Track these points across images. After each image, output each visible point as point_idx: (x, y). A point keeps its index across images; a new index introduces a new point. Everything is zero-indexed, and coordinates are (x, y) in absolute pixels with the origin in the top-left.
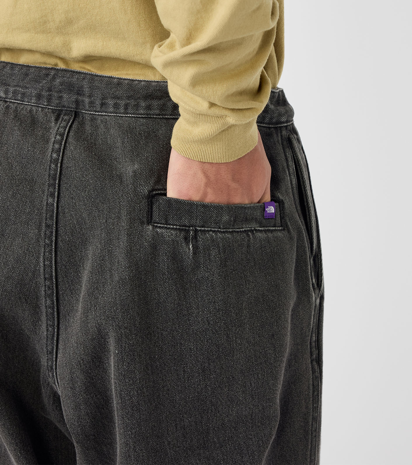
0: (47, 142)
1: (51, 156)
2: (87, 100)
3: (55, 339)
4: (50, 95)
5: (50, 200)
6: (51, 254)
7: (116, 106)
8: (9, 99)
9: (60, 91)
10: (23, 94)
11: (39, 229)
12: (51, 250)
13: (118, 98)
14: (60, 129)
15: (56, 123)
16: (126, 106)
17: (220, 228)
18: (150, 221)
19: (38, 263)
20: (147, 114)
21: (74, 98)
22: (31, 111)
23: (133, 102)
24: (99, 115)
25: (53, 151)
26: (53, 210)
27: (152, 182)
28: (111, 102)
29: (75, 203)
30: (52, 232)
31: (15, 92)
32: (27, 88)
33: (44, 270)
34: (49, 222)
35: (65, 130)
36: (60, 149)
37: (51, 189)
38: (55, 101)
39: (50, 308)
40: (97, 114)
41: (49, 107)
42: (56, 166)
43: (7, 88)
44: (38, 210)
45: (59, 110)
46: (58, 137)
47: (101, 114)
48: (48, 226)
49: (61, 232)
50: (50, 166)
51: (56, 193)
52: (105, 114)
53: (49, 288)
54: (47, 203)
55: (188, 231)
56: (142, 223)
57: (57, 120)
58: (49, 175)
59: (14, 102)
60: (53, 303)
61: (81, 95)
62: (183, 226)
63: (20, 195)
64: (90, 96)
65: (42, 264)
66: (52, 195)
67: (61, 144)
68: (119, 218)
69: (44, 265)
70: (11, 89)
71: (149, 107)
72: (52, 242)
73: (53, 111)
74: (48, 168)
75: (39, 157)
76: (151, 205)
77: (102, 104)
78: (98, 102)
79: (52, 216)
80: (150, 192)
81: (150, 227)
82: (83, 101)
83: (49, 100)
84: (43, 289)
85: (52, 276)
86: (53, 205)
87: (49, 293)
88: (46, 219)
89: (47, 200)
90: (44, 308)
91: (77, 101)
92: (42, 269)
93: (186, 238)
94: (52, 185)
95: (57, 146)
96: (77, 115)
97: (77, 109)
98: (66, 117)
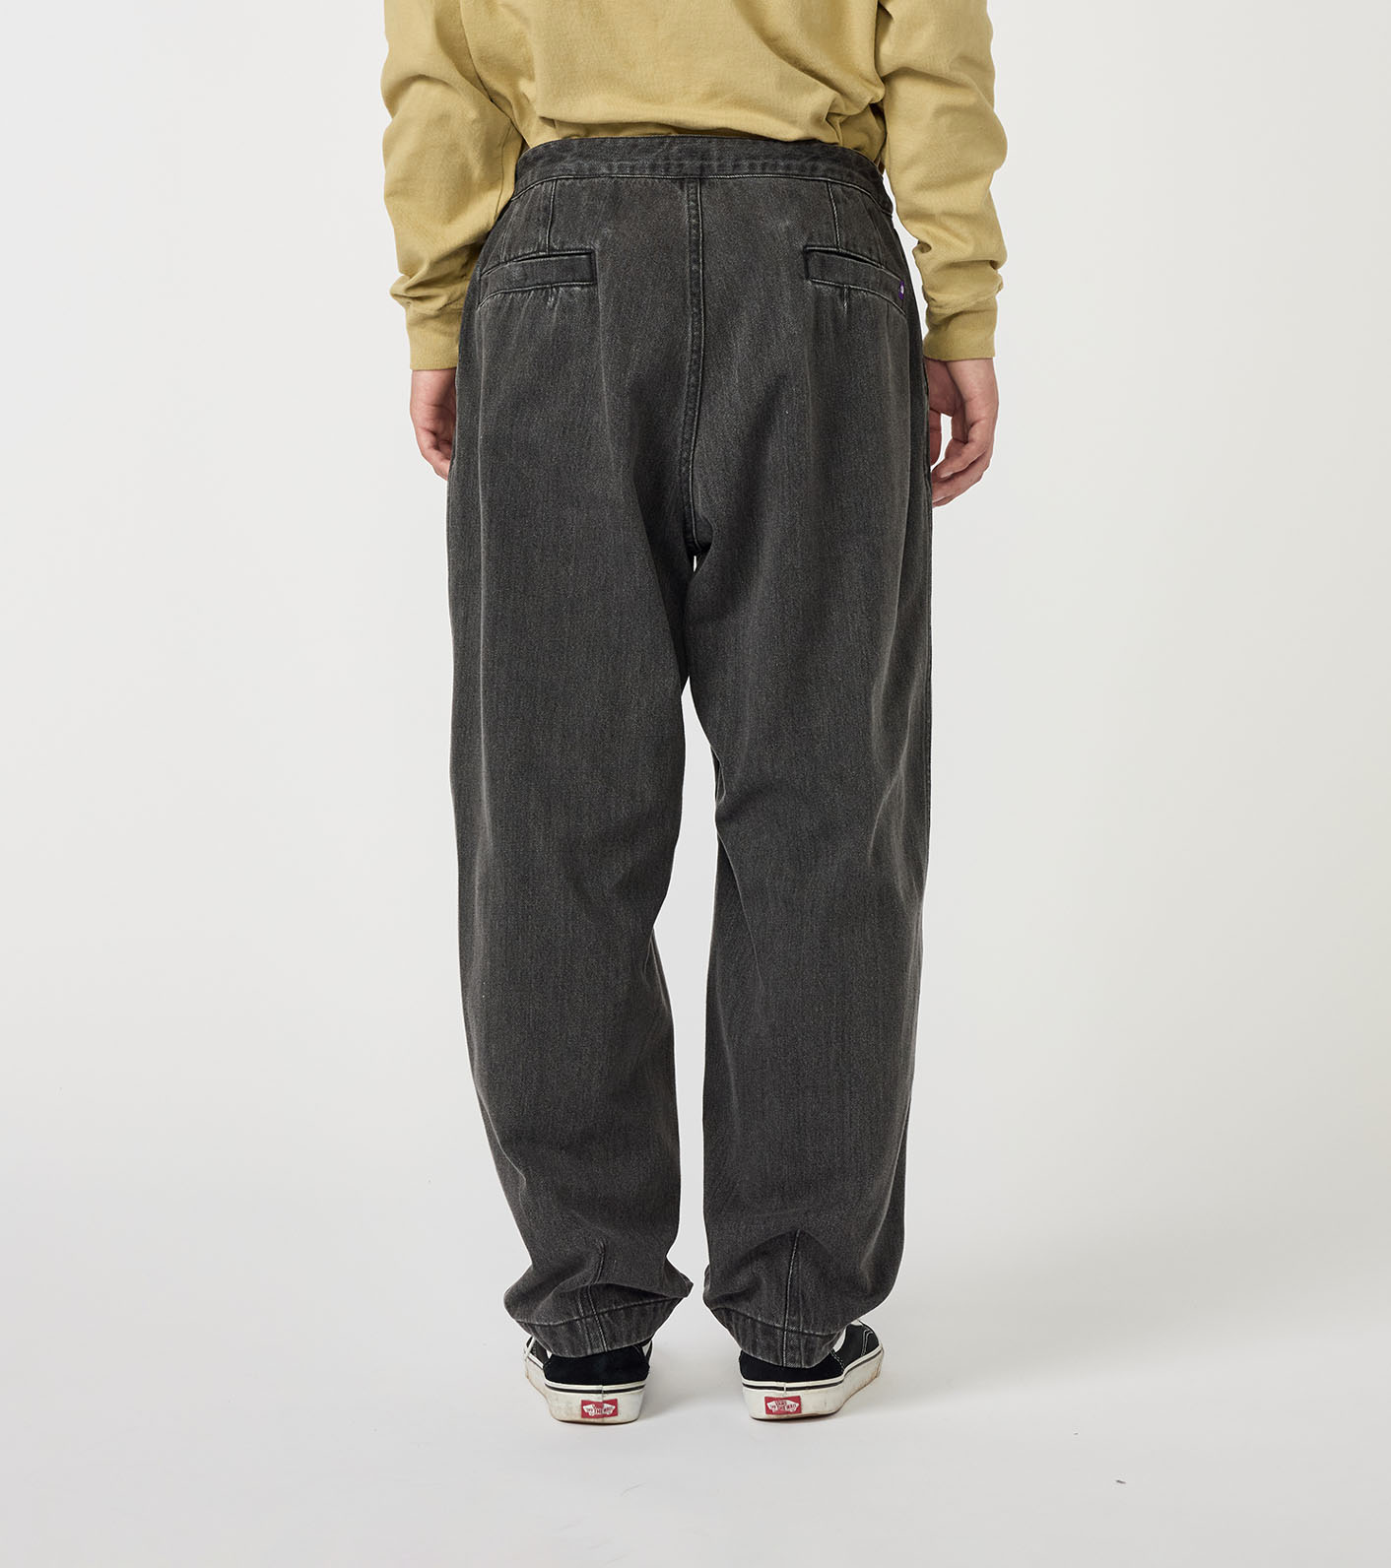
0: (679, 209)
1: (689, 222)
2: (715, 164)
5: (694, 267)
6: (701, 324)
7: (752, 167)
9: (679, 159)
10: (633, 168)
11: (684, 296)
12: (701, 319)
13: (754, 158)
14: (691, 197)
15: (683, 191)
16: (764, 166)
17: (868, 288)
18: (807, 278)
19: (686, 333)
20: (786, 174)
21: (698, 163)
22: (646, 184)
23: (771, 162)
24: (730, 178)
25: (690, 217)
26: (699, 278)
27: (805, 238)
28: (745, 163)
30: (699, 300)
31: (620, 167)
32: (635, 160)
33: (692, 342)
34: (695, 290)
35: (697, 196)
36: (698, 214)
37: (694, 256)
38: (674, 169)
39: (693, 386)
40: (728, 177)
41: (668, 177)
42: (698, 231)
43: (610, 164)
44: (680, 277)
45: (680, 179)
46: (692, 204)
48: (693, 294)
49: (708, 300)
50: (690, 232)
51: (701, 259)
53: (695, 363)
54: (690, 270)
55: (842, 289)
56: (802, 278)
57: (682, 188)
61: (706, 160)
62: (837, 283)
64: (719, 159)
65: (690, 335)
66: (696, 262)
67: (697, 210)
68: (778, 274)
69: (693, 335)
70: (615, 164)
71: (788, 167)
72: (700, 310)
73: (673, 180)
74: (688, 234)
75: (675, 225)
76: (806, 261)
77: (735, 166)
78: (730, 164)
79: (698, 284)
80: (805, 247)
81: (809, 282)
82: (709, 166)
83: (668, 169)
84: (688, 364)
85: (700, 348)
86: (698, 272)
87: (694, 368)
88: (691, 287)
89: (691, 267)
90: (685, 387)
91: (702, 168)
92: (690, 340)
93: (841, 295)
94: (695, 251)
95: (694, 212)
96: (702, 181)
97: (701, 175)
98: (691, 185)
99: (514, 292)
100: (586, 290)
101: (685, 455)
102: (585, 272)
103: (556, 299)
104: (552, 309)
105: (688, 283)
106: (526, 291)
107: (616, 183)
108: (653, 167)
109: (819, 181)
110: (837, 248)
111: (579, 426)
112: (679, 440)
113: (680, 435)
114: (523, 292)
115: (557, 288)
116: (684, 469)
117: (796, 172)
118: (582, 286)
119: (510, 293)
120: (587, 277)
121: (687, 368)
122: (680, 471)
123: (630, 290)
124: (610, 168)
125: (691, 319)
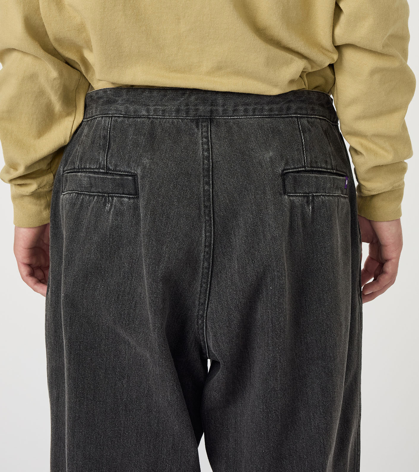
0: (196, 144)
1: (203, 154)
2: (220, 109)
3: (208, 292)
4: (188, 109)
5: (206, 187)
6: (211, 228)
7: (246, 111)
8: (152, 116)
9: (196, 105)
10: (164, 111)
11: (200, 209)
12: (211, 224)
13: (247, 105)
14: (204, 134)
15: (198, 129)
16: (254, 110)
17: (326, 193)
18: (285, 193)
19: (201, 234)
20: (270, 115)
21: (209, 108)
22: (173, 123)
23: (259, 107)
24: (231, 119)
25: (203, 150)
26: (209, 194)
27: (283, 164)
28: (241, 108)
29: (227, 187)
30: (210, 211)
31: (155, 110)
32: (166, 106)
33: (205, 240)
34: (207, 204)
35: (208, 133)
36: (209, 148)
37: (206, 179)
38: (192, 113)
39: (206, 268)
40: (230, 118)
41: (188, 118)
42: (209, 161)
43: (148, 108)
44: (197, 195)
45: (196, 119)
46: (205, 140)
47: (233, 118)
48: (206, 207)
49: (216, 210)
50: (203, 162)
51: (211, 181)
52: (237, 117)
53: (207, 253)
54: (204, 190)
55: (308, 197)
56: (281, 194)
57: (197, 127)
58: (203, 169)
59: (156, 118)
60: (209, 265)
61: (214, 106)
62: (305, 193)
63: (180, 185)
64: (223, 106)
65: (204, 236)
66: (208, 183)
67: (208, 145)
68: (264, 193)
69: (206, 236)
70: (152, 108)
71: (271, 110)
72: (211, 218)
73: (192, 121)
74: (202, 163)
75: (193, 156)
76: (284, 181)
77: (234, 111)
78: (231, 109)
79: (209, 199)
80: (283, 171)
81: (286, 197)
82: (217, 110)
83: (187, 113)
84: (202, 254)
85: (210, 244)
86: (209, 190)
87: (207, 257)
88: (204, 202)
89: (204, 187)
90: (201, 269)
91: (211, 111)
92: (204, 239)
93: (308, 202)
94: (206, 176)
95: (206, 147)
96: (211, 121)
97: (211, 116)
98: (204, 124)
99: (84, 194)
100: (132, 201)
101: (201, 313)
102: (131, 188)
103: (111, 205)
104: (109, 212)
105: (202, 199)
106: (92, 195)
107: (152, 122)
108: (178, 111)
109: (292, 117)
110: (305, 167)
111: (129, 294)
112: (197, 302)
113: (198, 299)
114: (90, 196)
115: (112, 197)
116: (200, 322)
117: (277, 113)
118: (129, 198)
119: (81, 194)
120: (132, 192)
121: (202, 257)
122: (198, 322)
123: (162, 206)
124: (148, 111)
125: (204, 225)
